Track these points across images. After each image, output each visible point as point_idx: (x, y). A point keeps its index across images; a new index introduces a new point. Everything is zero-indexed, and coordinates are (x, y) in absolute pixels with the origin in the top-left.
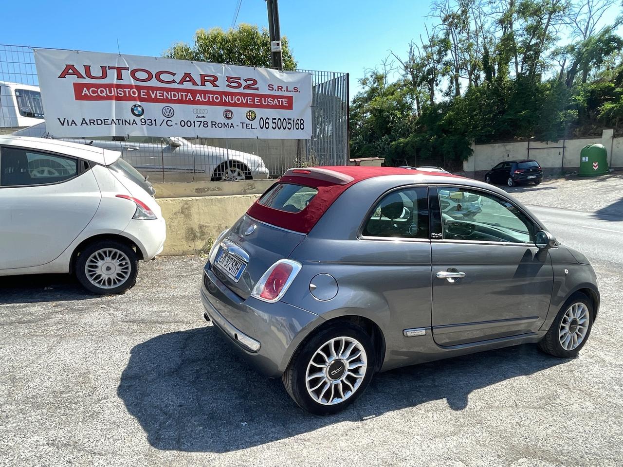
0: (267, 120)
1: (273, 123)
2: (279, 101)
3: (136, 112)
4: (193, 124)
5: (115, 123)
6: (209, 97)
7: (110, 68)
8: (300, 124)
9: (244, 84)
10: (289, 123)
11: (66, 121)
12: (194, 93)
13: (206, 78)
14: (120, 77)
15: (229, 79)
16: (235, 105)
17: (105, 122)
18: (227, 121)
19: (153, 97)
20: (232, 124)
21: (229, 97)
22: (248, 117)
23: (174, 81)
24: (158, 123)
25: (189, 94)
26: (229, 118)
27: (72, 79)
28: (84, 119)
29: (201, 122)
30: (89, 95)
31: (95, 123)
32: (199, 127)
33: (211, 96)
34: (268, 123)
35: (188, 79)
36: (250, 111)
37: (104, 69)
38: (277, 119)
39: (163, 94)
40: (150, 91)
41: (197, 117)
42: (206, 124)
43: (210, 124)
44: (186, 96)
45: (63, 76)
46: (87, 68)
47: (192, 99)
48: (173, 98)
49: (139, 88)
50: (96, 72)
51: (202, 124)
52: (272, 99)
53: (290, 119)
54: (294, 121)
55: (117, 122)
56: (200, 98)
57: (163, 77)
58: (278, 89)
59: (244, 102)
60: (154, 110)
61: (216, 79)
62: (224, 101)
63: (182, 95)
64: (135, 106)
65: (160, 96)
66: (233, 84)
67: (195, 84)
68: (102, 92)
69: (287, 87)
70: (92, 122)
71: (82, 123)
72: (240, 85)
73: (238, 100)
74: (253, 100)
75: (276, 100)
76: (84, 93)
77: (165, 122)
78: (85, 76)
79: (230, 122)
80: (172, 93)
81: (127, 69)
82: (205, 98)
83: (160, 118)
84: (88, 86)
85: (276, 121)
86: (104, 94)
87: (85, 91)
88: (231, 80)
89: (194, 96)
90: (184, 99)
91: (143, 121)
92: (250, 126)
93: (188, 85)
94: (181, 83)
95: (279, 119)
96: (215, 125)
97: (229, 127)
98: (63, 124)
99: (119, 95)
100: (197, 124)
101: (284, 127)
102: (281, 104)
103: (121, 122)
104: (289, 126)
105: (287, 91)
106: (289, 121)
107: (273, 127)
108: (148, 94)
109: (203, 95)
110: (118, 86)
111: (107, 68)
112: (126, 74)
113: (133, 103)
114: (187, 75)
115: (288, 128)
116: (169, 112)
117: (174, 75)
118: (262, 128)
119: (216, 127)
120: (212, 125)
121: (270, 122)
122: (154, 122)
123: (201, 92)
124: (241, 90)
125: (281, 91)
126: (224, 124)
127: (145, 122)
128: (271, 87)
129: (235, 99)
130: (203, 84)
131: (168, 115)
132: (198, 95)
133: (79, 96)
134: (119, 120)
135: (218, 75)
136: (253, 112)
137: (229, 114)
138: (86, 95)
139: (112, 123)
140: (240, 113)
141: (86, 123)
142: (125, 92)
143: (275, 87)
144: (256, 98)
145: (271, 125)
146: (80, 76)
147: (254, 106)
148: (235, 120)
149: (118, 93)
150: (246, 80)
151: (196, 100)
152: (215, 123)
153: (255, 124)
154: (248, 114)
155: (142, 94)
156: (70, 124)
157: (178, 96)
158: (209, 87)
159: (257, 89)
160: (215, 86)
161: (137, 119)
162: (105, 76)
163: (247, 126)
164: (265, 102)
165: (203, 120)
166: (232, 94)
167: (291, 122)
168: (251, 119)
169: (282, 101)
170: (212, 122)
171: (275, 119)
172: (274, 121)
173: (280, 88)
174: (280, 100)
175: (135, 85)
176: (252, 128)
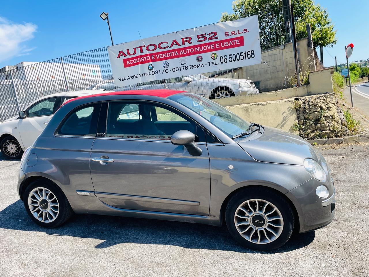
0: (225, 57)
1: (230, 58)
2: (233, 43)
3: (150, 68)
4: (179, 69)
5: (140, 76)
6: (187, 51)
7: (137, 48)
8: (251, 55)
9: (208, 37)
10: (241, 56)
11: (121, 79)
12: (178, 50)
13: (185, 40)
14: (142, 52)
15: (199, 37)
16: (204, 52)
17: (136, 76)
18: (199, 63)
19: (158, 58)
20: (202, 64)
21: (199, 48)
22: (212, 57)
23: (168, 47)
24: (161, 72)
25: (176, 52)
26: (200, 61)
27: (122, 58)
28: (128, 77)
29: (184, 67)
30: (129, 64)
31: (133, 78)
32: (183, 70)
33: (188, 50)
34: (226, 59)
35: (175, 43)
36: (213, 54)
37: (135, 49)
38: (232, 55)
39: (162, 55)
40: (156, 55)
41: (182, 64)
42: (187, 68)
43: (189, 67)
44: (175, 53)
45: (118, 57)
46: (128, 51)
47: (178, 55)
48: (168, 56)
49: (151, 55)
50: (132, 52)
51: (185, 68)
52: (228, 42)
53: (242, 53)
54: (245, 53)
55: (141, 75)
56: (182, 53)
57: (162, 46)
58: (232, 34)
59: (209, 49)
60: (159, 65)
61: (190, 38)
62: (196, 51)
63: (172, 54)
64: (149, 65)
65: (161, 57)
66: (201, 39)
67: (179, 45)
68: (135, 61)
69: (238, 31)
70: (132, 77)
71: (128, 78)
72: (205, 38)
73: (205, 48)
74: (215, 46)
75: (230, 42)
76: (127, 63)
77: (165, 70)
78: (127, 55)
79: (201, 63)
80: (167, 53)
81: (144, 46)
82: (185, 52)
83: (162, 69)
84: (129, 59)
85: (232, 56)
86: (136, 62)
87: (128, 63)
88: (200, 37)
89: (179, 53)
90: (174, 55)
91: (153, 72)
92: (214, 63)
93: (175, 47)
94: (171, 46)
95: (234, 54)
96: (192, 67)
97: (201, 66)
98: (120, 81)
99: (142, 61)
100: (182, 68)
101: (238, 59)
102: (234, 44)
103: (144, 75)
104: (242, 57)
105: (239, 33)
106: (241, 54)
107: (230, 61)
108: (155, 57)
109: (184, 50)
110: (141, 56)
111: (136, 48)
112: (144, 49)
113: (148, 64)
114: (175, 41)
115: (241, 59)
116: (166, 65)
117: (167, 43)
118: (222, 63)
119: (193, 68)
120: (190, 67)
121: (227, 57)
122: (159, 72)
123: (182, 49)
124: (207, 41)
125: (235, 34)
126: (197, 65)
127: (154, 72)
128: (227, 34)
129: (203, 48)
130: (183, 44)
131: (166, 67)
132: (181, 51)
133: (126, 66)
134: (142, 74)
135: (191, 36)
136: (215, 54)
137: (200, 59)
138: (128, 64)
139: (139, 76)
140: (207, 57)
141: (129, 78)
142: (144, 59)
143: (230, 33)
144: (217, 44)
145: (228, 59)
146: (125, 56)
147: (216, 49)
148: (204, 62)
149: (141, 60)
150: (209, 34)
151: (180, 54)
152: (192, 66)
153: (218, 61)
154: (212, 56)
155: (152, 58)
156: (123, 80)
157: (170, 54)
158: (187, 45)
159: (217, 38)
160: (190, 43)
161: (151, 72)
162: (135, 53)
163: (212, 64)
164: (223, 45)
165: (185, 65)
166: (201, 46)
167: (243, 54)
168: (214, 59)
169: (235, 42)
170: (190, 66)
171: (231, 55)
172: (230, 56)
173: (233, 33)
174: (234, 41)
175: (149, 54)
176: (215, 64)
